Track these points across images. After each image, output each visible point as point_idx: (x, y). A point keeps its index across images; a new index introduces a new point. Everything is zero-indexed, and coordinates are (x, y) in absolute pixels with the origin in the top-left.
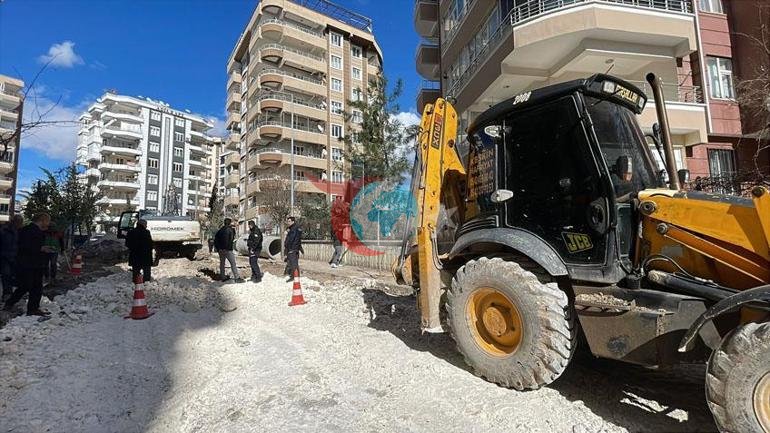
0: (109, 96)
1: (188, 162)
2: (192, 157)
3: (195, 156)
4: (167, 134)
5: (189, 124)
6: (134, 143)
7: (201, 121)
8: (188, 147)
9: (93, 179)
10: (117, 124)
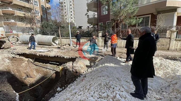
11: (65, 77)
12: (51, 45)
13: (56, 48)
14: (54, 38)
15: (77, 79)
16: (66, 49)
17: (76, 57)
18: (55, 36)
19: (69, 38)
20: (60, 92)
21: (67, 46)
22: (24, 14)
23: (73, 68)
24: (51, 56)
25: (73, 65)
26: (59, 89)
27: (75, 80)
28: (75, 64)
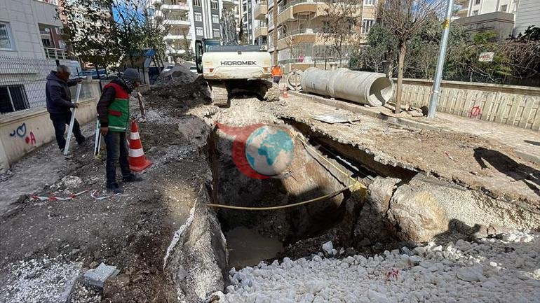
9: (159, 20)
11: (355, 222)
12: (363, 105)
13: (375, 115)
14: (378, 80)
15: (386, 252)
16: (405, 126)
17: (418, 169)
18: (383, 75)
19: (431, 84)
20: (330, 256)
21: (413, 113)
22: (327, 11)
23: (389, 207)
24: (339, 141)
25: (393, 194)
26: (328, 246)
27: (381, 252)
28: (403, 196)
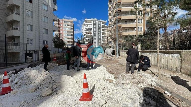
0: (86, 20)
1: (101, 32)
2: (102, 31)
3: (103, 30)
4: (97, 26)
5: (101, 22)
6: (91, 29)
7: (104, 21)
8: (101, 28)
10: (87, 26)
